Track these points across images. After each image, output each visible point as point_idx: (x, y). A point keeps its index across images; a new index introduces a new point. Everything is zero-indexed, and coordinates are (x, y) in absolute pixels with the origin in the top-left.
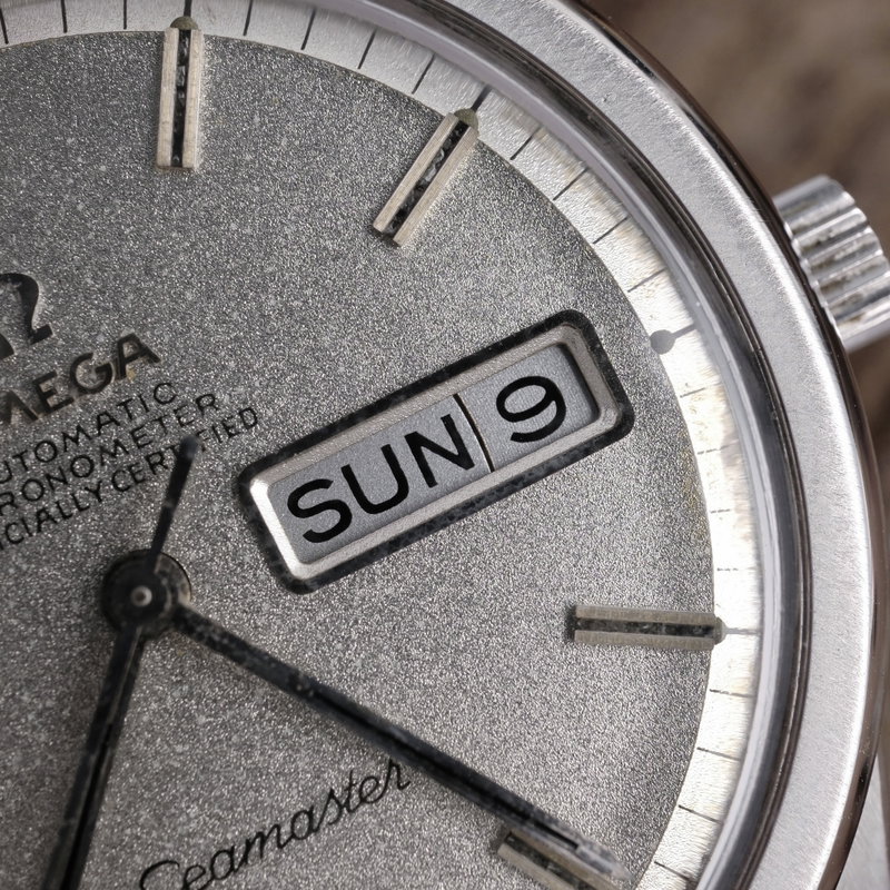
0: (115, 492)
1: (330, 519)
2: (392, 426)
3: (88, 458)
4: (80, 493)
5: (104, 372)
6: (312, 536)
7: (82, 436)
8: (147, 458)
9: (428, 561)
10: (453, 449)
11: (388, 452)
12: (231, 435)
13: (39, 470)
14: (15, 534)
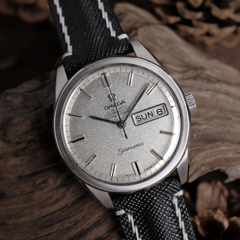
0: (120, 115)
1: (140, 119)
2: (146, 112)
4: (117, 114)
5: (121, 104)
6: (137, 121)
8: (124, 112)
9: (148, 124)
10: (152, 114)
11: (146, 114)
13: (114, 112)
14: (111, 117)
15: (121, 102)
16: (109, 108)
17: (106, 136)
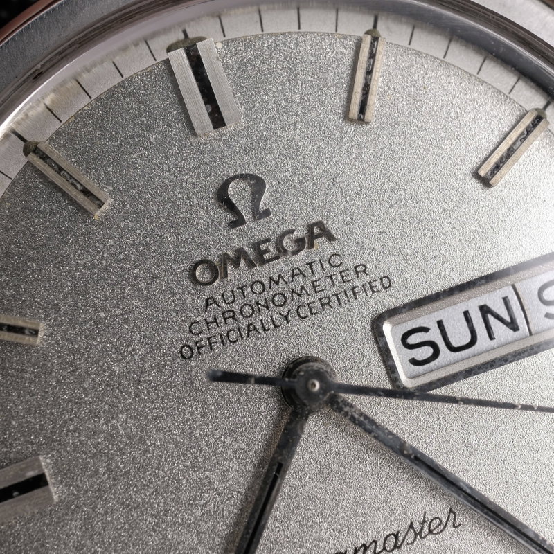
0: (297, 318)
1: (427, 352)
2: (472, 303)
3: (284, 295)
4: (277, 317)
5: (300, 243)
6: (414, 362)
7: (281, 281)
8: (320, 300)
10: (507, 318)
11: (467, 315)
12: (374, 292)
13: (252, 299)
14: (233, 336)
15: (300, 232)
16: (217, 271)
17: (196, 467)
